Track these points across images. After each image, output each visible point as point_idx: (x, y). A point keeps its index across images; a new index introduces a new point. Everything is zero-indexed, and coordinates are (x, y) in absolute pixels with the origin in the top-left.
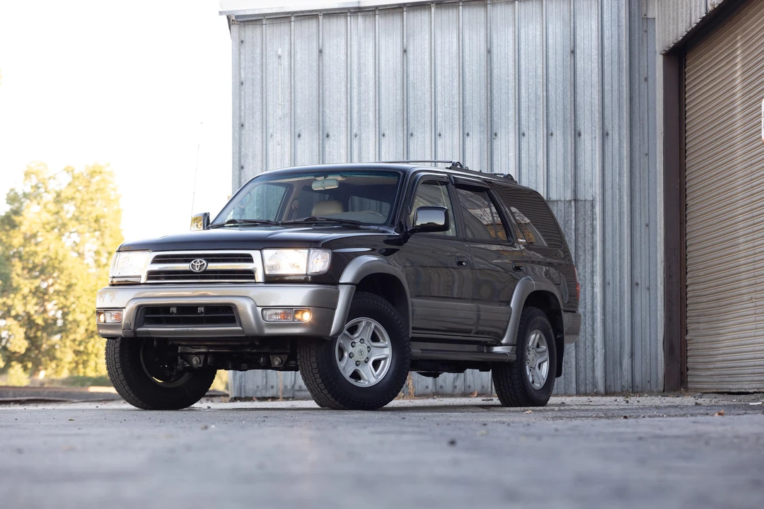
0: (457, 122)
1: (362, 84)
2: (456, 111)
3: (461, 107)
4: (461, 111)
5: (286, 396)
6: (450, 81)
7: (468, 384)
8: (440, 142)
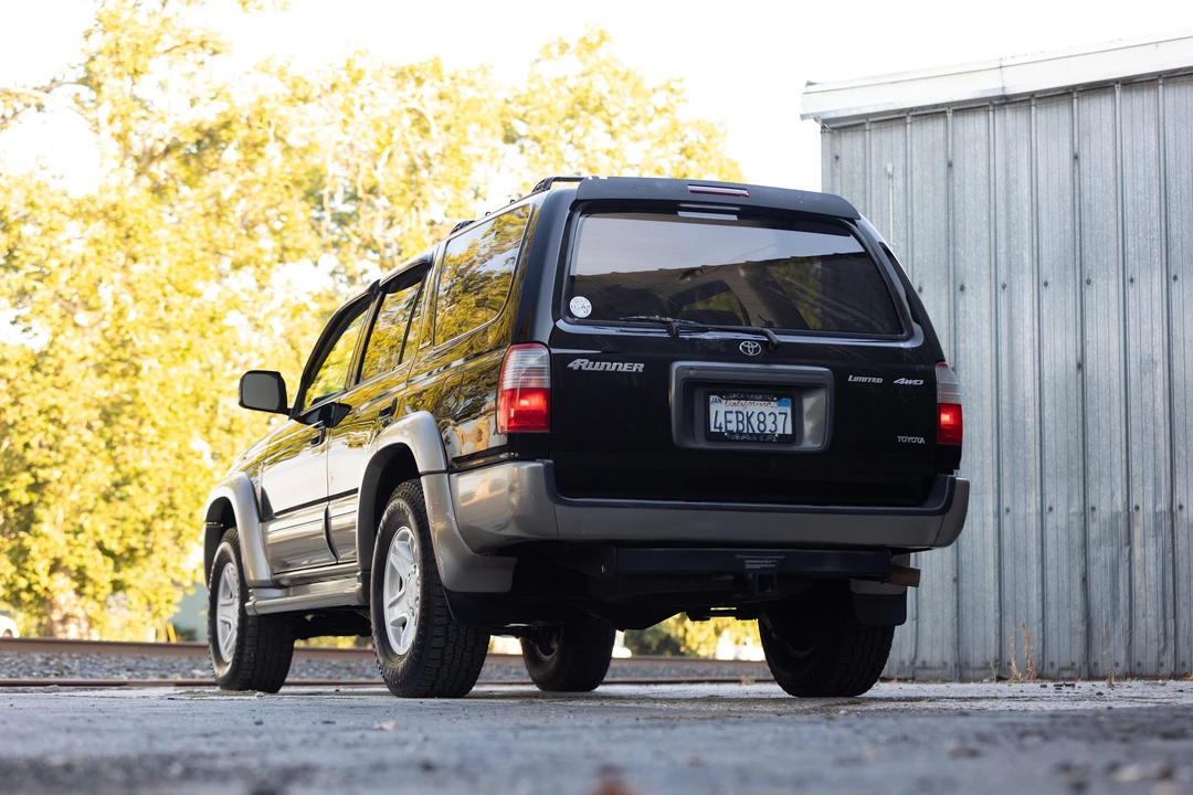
0: (1157, 260)
1: (1013, 209)
2: (1156, 244)
3: (1164, 237)
4: (1164, 242)
5: (902, 676)
6: (1146, 198)
7: (1181, 660)
8: (1131, 290)
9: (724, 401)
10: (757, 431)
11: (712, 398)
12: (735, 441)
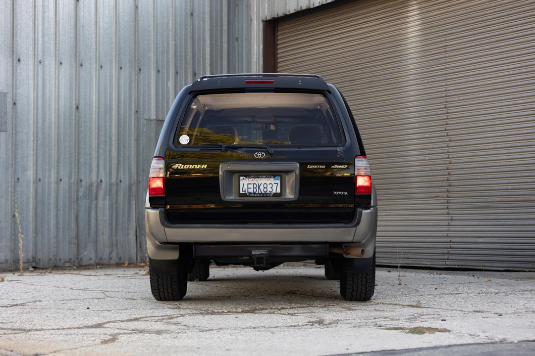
9: (247, 179)
10: (263, 192)
11: (241, 178)
12: (252, 196)
